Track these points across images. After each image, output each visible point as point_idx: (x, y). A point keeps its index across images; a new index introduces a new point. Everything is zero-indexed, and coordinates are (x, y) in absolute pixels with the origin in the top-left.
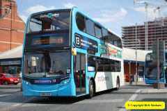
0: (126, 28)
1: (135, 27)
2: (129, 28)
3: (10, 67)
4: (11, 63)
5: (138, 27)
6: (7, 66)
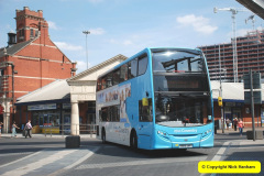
0: (204, 48)
1: (217, 47)
2: (208, 48)
4: (42, 107)
5: (222, 46)
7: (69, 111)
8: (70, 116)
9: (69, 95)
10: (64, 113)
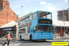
0: (59, 11)
2: (60, 11)
3: (7, 31)
4: (7, 29)
5: (64, 11)
6: (6, 31)
7: (16, 30)
8: (16, 32)
9: (16, 25)
10: (14, 31)
